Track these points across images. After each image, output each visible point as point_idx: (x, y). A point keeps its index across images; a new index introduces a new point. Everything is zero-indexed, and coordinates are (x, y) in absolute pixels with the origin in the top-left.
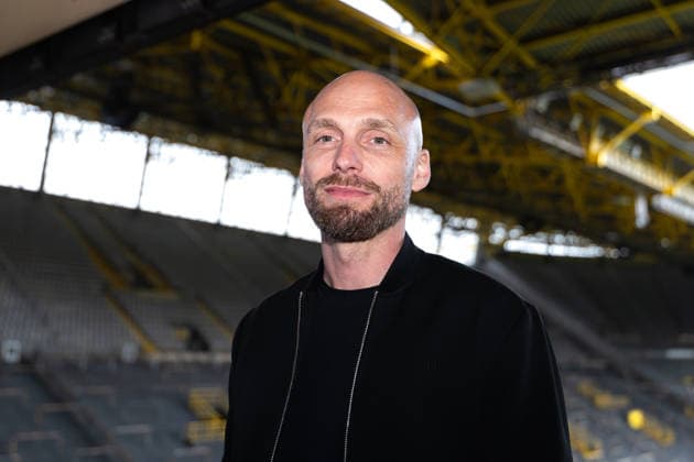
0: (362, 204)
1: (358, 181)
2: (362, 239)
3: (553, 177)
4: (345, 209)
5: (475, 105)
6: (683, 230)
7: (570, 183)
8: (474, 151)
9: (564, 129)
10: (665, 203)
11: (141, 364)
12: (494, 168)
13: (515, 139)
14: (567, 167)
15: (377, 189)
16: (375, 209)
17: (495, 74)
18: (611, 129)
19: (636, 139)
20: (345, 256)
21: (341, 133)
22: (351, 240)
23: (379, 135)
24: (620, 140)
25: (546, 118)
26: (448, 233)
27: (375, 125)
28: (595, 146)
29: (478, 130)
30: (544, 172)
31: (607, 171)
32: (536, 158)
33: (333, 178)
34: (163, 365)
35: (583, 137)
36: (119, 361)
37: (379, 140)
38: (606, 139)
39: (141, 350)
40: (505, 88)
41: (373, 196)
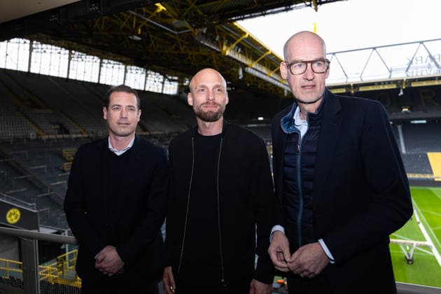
0: (216, 110)
1: (215, 103)
3: (208, 60)
5: (178, 30)
6: (255, 80)
7: (214, 62)
8: (177, 48)
9: (213, 41)
10: (249, 70)
11: (38, 140)
12: (185, 56)
13: (193, 44)
14: (214, 55)
15: (220, 105)
16: (219, 110)
17: (186, 17)
18: (231, 41)
19: (239, 45)
24: (234, 46)
25: (206, 36)
26: (166, 82)
27: (218, 86)
28: (224, 48)
29: (179, 40)
30: (205, 57)
31: (229, 57)
32: (202, 52)
33: (207, 103)
34: (49, 140)
35: (220, 44)
36: (28, 139)
37: (219, 90)
38: (228, 45)
39: (38, 135)
40: (190, 23)
41: (218, 107)
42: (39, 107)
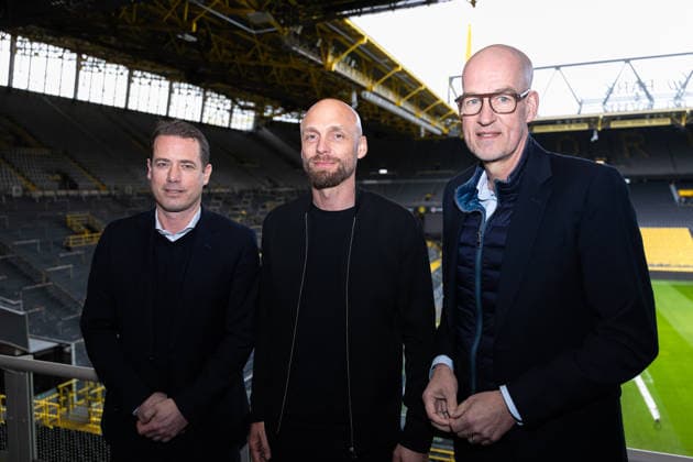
0: (332, 169)
1: (329, 158)
2: (334, 185)
3: (303, 76)
4: (324, 172)
5: (256, 28)
6: (377, 111)
7: (314, 80)
8: (254, 57)
9: (312, 47)
10: (368, 96)
11: (27, 199)
12: (268, 69)
13: (281, 51)
14: (312, 69)
15: (339, 160)
16: (339, 169)
17: (270, 7)
18: (340, 49)
19: (353, 55)
20: (327, 195)
21: (319, 134)
22: (328, 187)
23: (339, 133)
24: (344, 56)
25: (301, 39)
26: (237, 110)
27: (335, 129)
28: (330, 59)
29: (258, 44)
30: (298, 73)
31: (336, 73)
32: (294, 64)
33: (317, 157)
34: (43, 198)
35: (322, 53)
36: (9, 197)
37: (339, 136)
38: (336, 55)
39: (25, 190)
40: (276, 17)
41: (337, 165)
42: (27, 145)
